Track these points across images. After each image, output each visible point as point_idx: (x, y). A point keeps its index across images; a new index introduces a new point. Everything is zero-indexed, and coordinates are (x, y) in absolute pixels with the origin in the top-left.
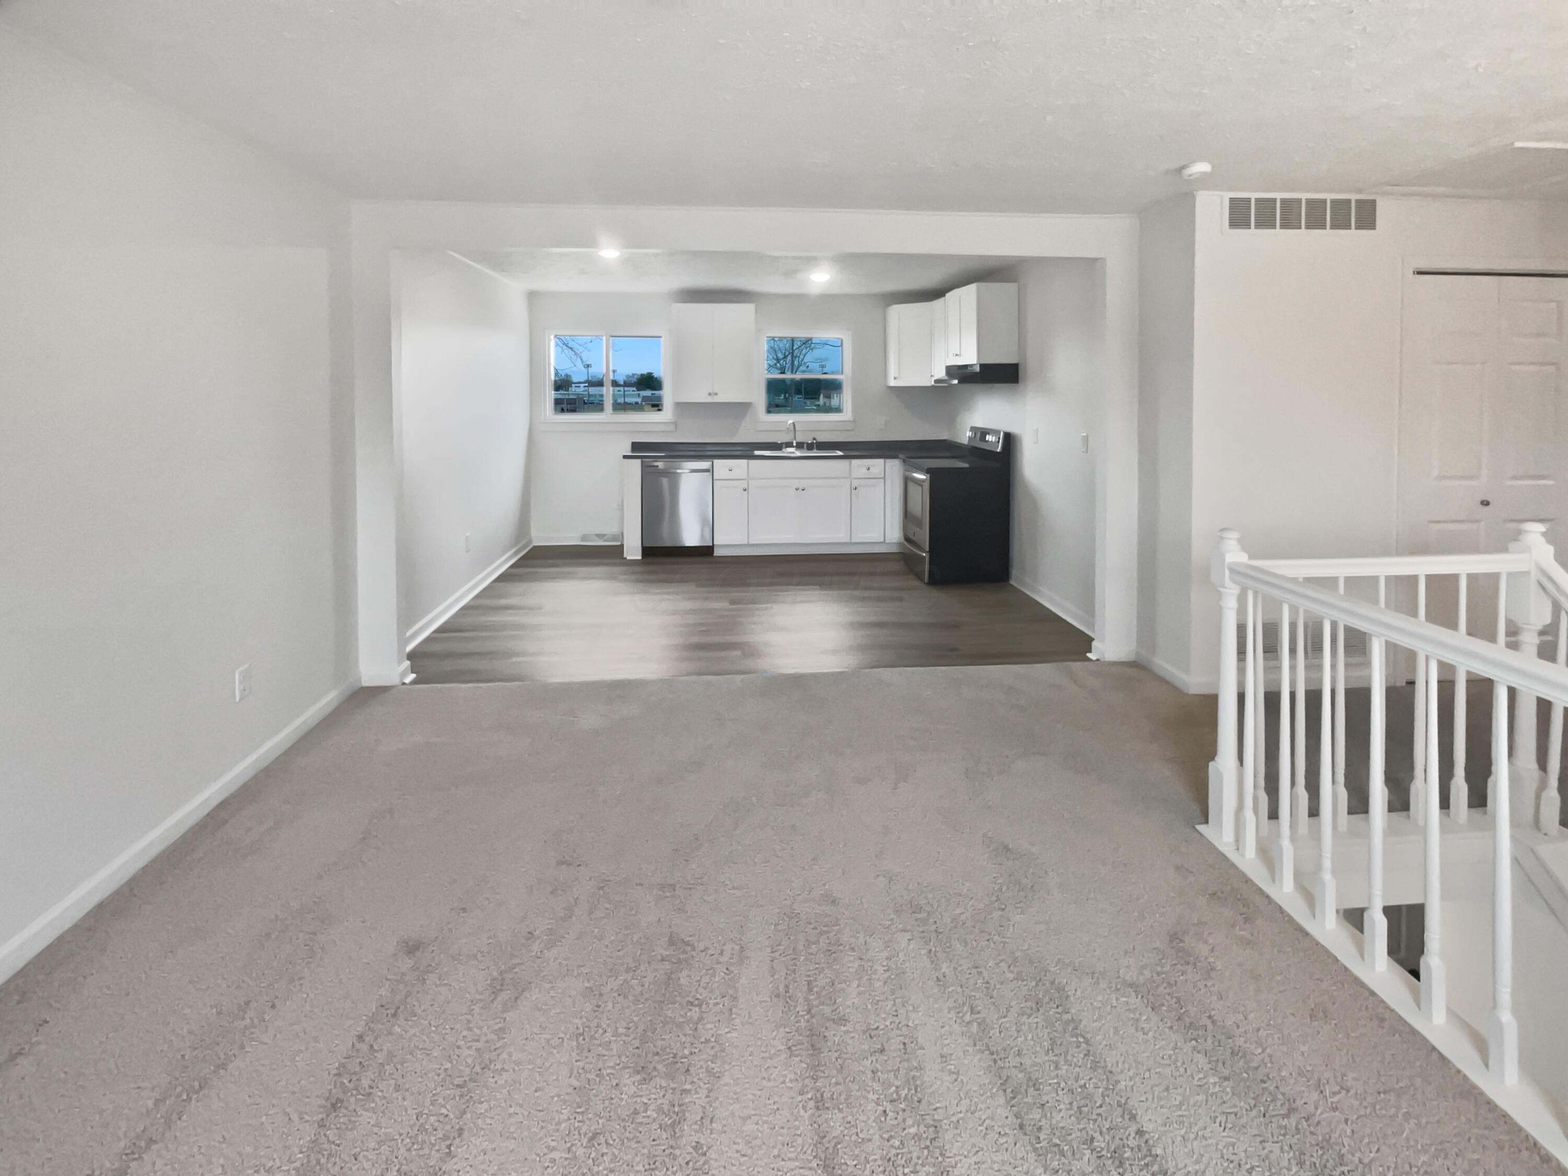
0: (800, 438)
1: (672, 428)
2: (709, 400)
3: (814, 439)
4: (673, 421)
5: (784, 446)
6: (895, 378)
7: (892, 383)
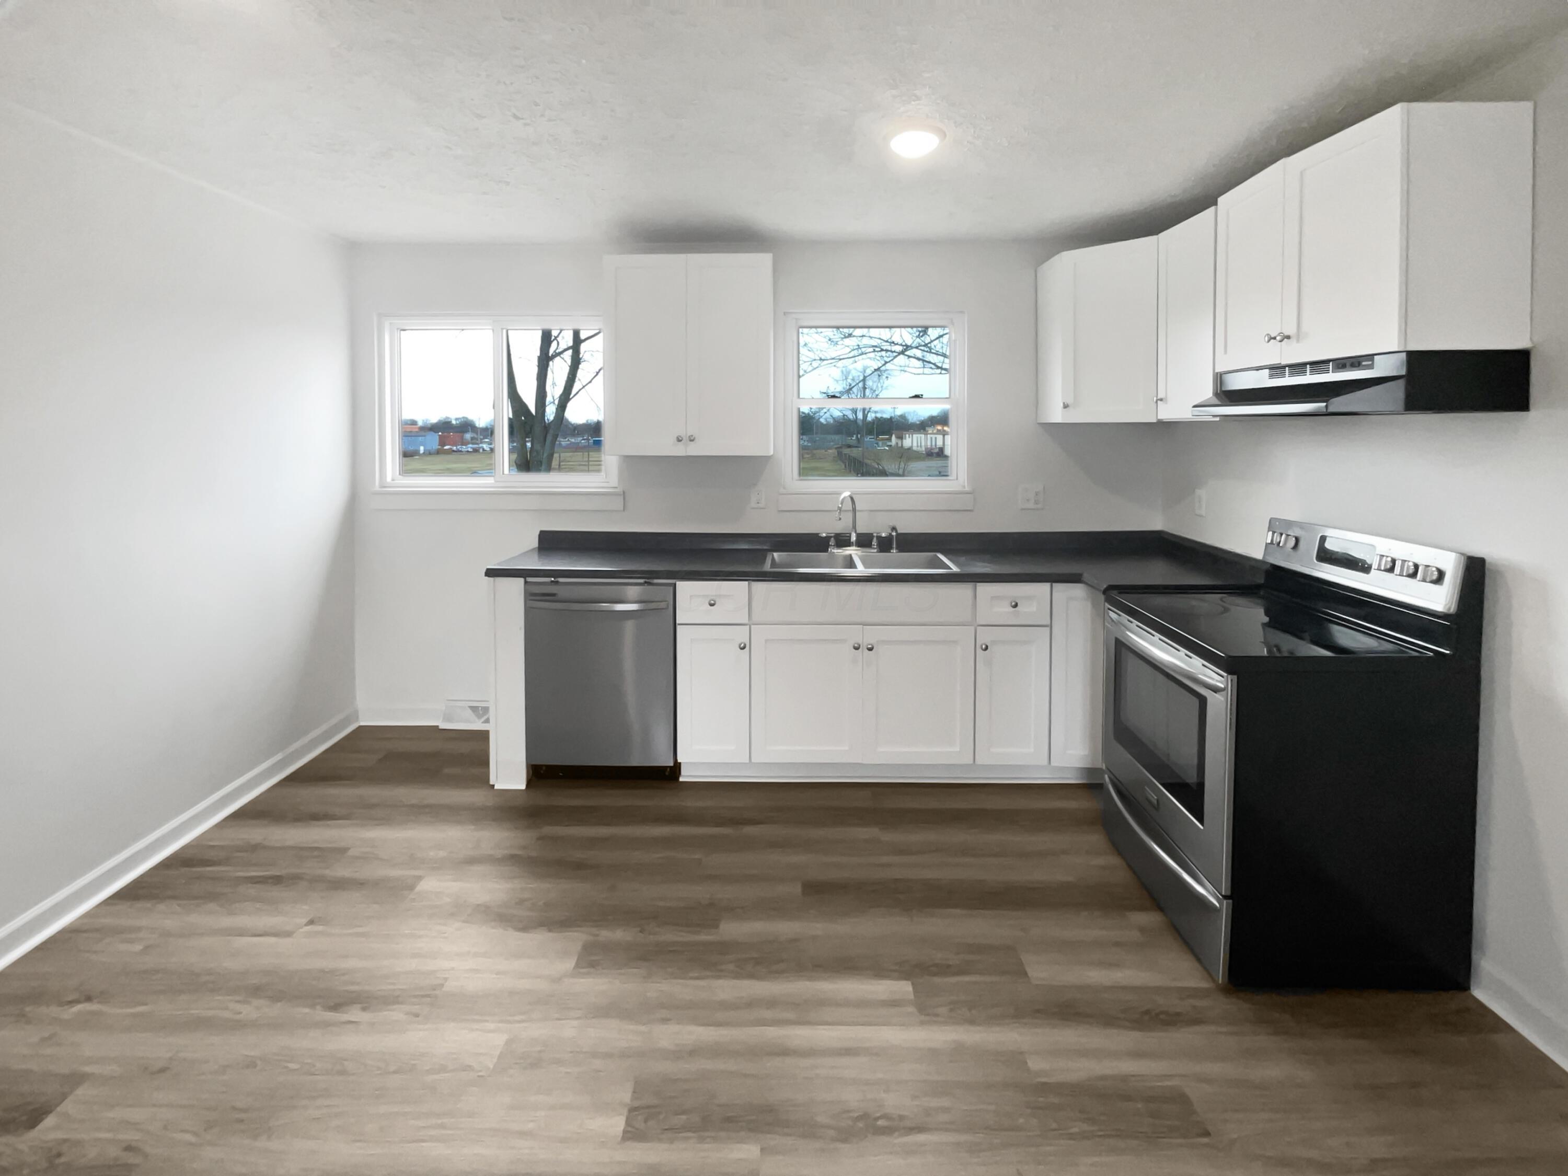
0: (863, 527)
1: (618, 504)
2: (680, 451)
3: (894, 529)
4: (618, 490)
5: (832, 542)
6: (1066, 406)
7: (1057, 415)
